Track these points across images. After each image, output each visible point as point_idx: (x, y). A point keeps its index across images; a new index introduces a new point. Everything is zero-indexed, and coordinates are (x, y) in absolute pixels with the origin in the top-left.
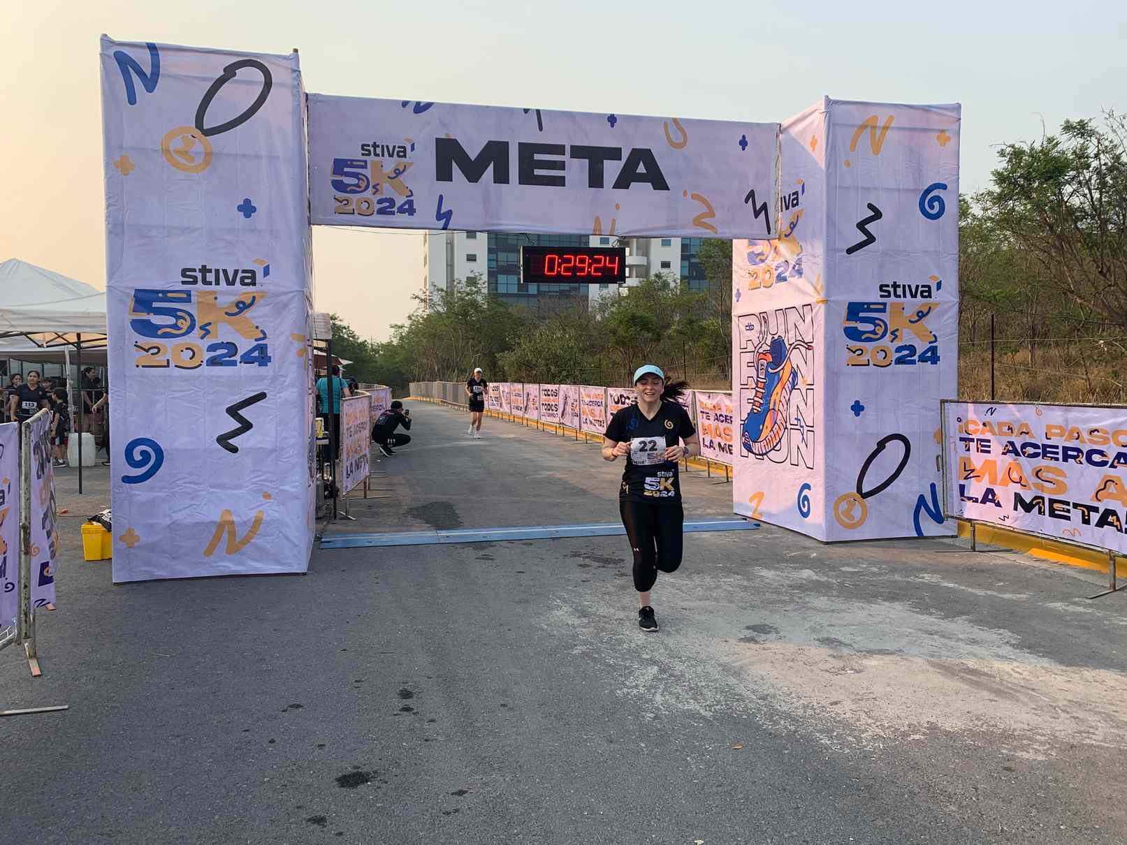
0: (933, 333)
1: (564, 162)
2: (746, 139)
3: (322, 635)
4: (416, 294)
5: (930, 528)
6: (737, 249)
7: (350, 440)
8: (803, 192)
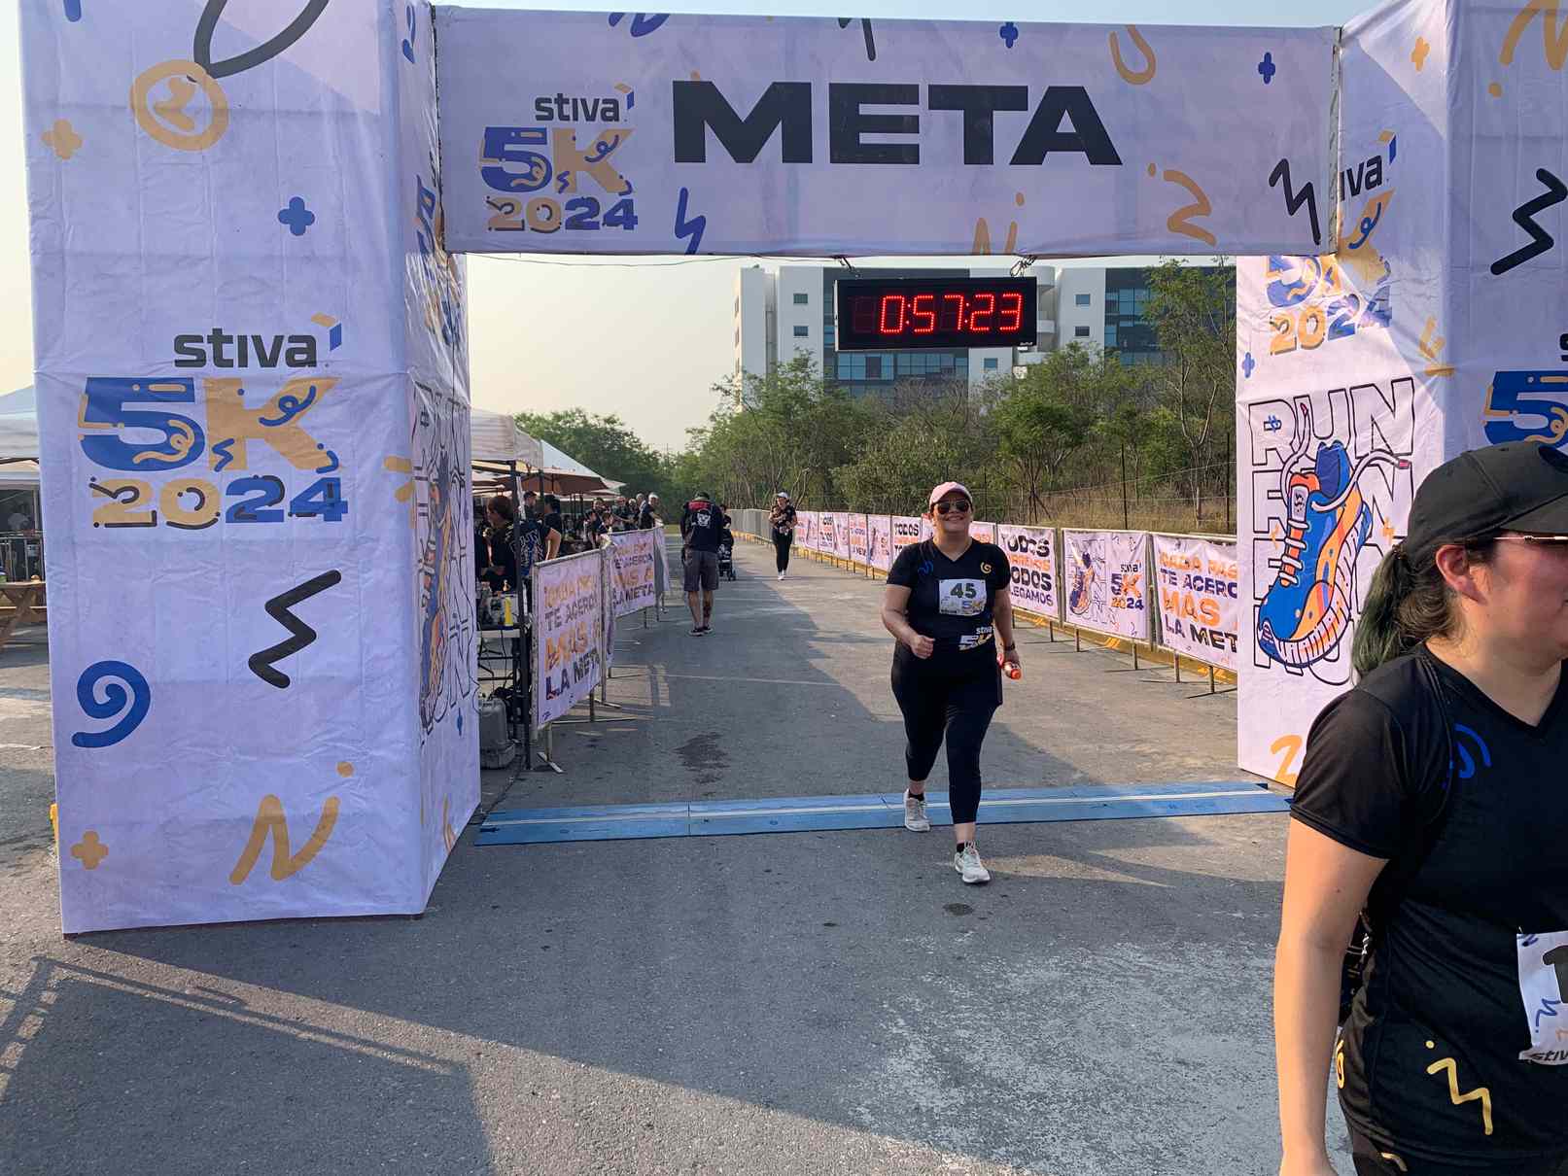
1: (918, 117)
2: (1273, 62)
4: (720, 383)
6: (1246, 278)
7: (556, 632)
8: (1393, 156)
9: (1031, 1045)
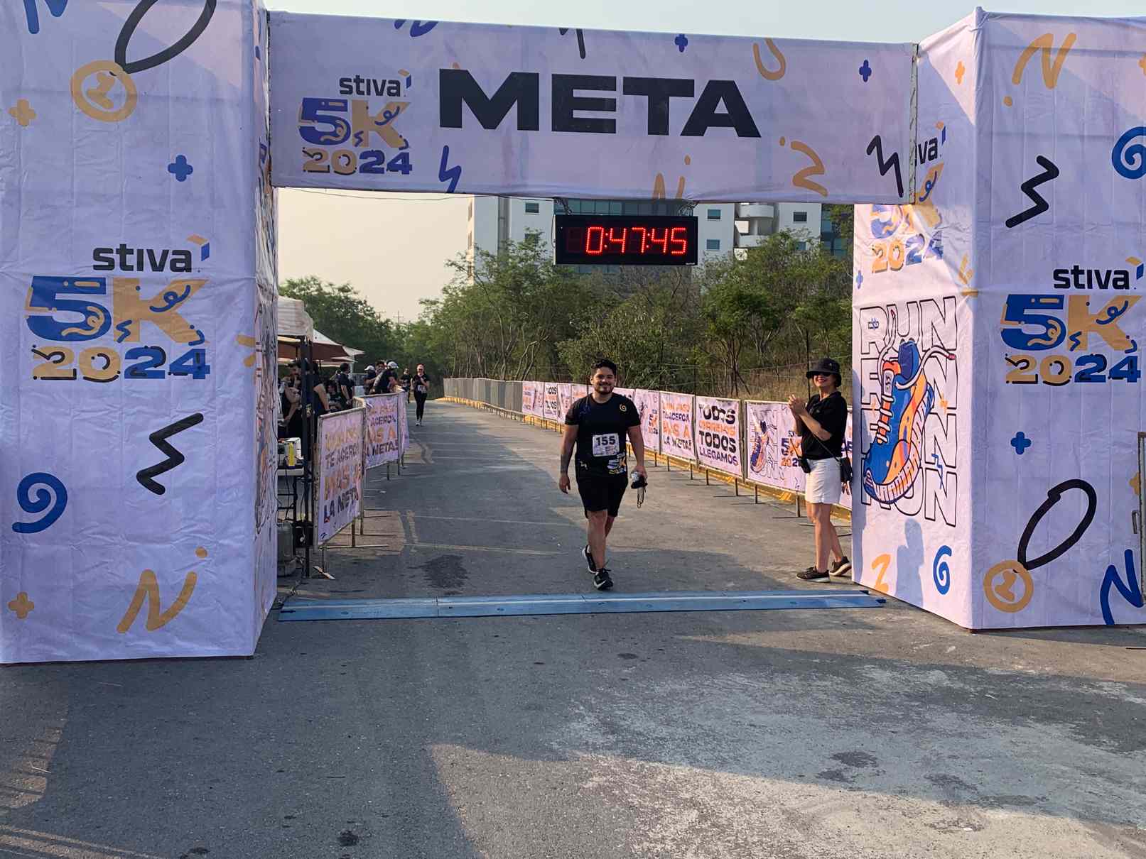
0: (1131, 339)
1: (615, 99)
2: (869, 66)
3: (255, 748)
4: (453, 260)
5: (1123, 612)
6: (859, 217)
7: (331, 470)
8: (944, 139)
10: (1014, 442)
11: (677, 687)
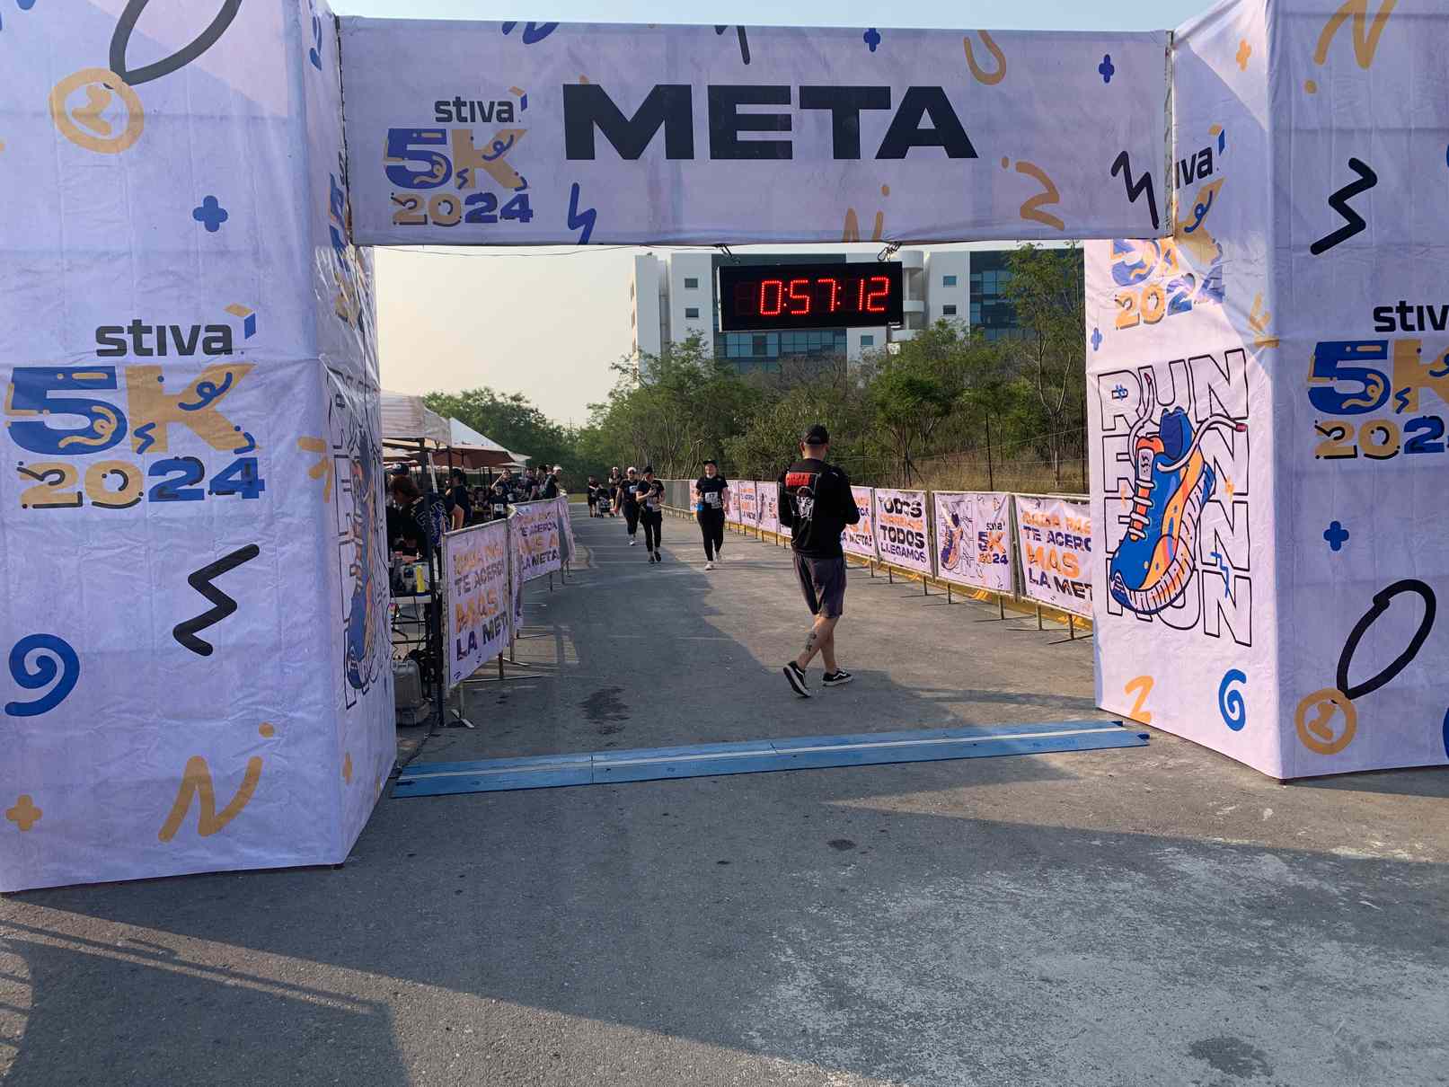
1: (789, 116)
2: (1113, 62)
4: (618, 363)
6: (1091, 258)
7: (465, 597)
8: (1222, 147)
9: (909, 969)
10: (1327, 535)
11: (918, 902)
